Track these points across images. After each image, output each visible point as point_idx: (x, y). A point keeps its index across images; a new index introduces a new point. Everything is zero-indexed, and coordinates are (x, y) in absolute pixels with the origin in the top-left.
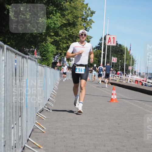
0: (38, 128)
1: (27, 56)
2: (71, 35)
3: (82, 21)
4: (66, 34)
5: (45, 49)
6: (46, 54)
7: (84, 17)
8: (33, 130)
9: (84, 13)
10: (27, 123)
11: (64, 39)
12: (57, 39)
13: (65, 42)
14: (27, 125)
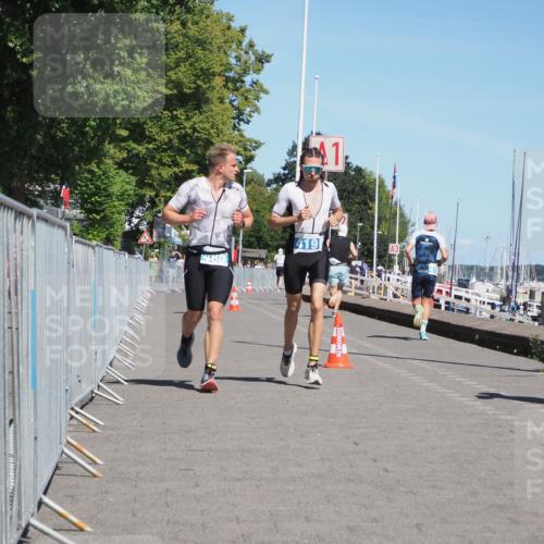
0: (76, 462)
1: (34, 211)
2: (186, 135)
3: (225, 86)
4: (172, 131)
5: (97, 187)
6: (101, 204)
7: (231, 74)
8: (57, 468)
9: (233, 61)
10: (36, 445)
11: (165, 150)
12: (141, 149)
13: (166, 160)
14: (35, 451)
